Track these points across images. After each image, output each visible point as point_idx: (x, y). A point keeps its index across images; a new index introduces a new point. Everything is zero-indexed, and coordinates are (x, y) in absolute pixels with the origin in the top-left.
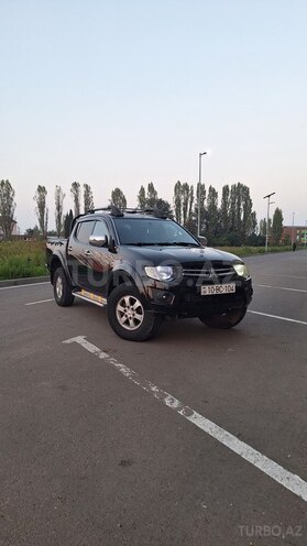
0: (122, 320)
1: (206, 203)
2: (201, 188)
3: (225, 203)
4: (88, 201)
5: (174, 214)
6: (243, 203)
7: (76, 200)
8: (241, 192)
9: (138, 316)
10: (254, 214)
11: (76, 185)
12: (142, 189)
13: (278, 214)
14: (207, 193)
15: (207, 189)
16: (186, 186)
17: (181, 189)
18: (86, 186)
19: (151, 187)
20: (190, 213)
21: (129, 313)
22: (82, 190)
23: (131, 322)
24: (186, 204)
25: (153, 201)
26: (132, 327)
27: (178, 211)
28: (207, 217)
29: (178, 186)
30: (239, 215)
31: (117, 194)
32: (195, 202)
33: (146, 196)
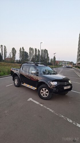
0: (42, 95)
1: (37, 54)
2: (36, 49)
3: (42, 54)
4: (5, 51)
5: (29, 56)
6: (46, 54)
7: (2, 50)
8: (46, 51)
9: (47, 94)
10: (49, 57)
11: (2, 46)
12: (21, 48)
13: (54, 58)
14: (38, 51)
15: (37, 50)
16: (32, 48)
17: (31, 49)
18: (5, 46)
19: (23, 48)
20: (33, 56)
21: (44, 93)
22: (4, 47)
23: (45, 95)
24: (32, 53)
25: (23, 52)
26: (45, 96)
27: (30, 55)
28: (38, 57)
29: (30, 48)
30: (45, 57)
31: (13, 49)
32: (34, 53)
33: (22, 50)
